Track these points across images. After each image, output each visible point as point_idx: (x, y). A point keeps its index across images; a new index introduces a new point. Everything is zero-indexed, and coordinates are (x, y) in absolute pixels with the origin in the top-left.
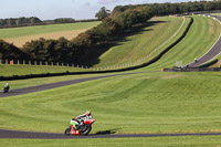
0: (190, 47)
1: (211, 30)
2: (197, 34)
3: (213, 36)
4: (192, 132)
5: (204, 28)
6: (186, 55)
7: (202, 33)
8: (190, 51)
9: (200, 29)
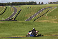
0: (6, 15)
1: (11, 10)
2: (8, 11)
3: (12, 12)
4: (6, 37)
5: (10, 10)
6: (5, 17)
7: (9, 11)
8: (6, 16)
9: (8, 10)
